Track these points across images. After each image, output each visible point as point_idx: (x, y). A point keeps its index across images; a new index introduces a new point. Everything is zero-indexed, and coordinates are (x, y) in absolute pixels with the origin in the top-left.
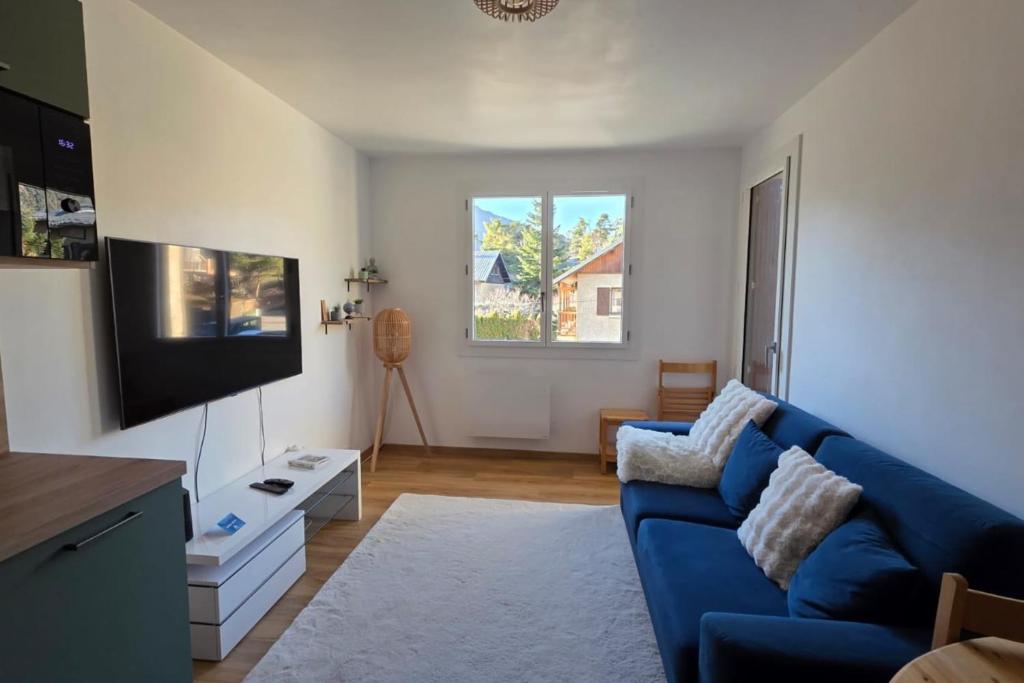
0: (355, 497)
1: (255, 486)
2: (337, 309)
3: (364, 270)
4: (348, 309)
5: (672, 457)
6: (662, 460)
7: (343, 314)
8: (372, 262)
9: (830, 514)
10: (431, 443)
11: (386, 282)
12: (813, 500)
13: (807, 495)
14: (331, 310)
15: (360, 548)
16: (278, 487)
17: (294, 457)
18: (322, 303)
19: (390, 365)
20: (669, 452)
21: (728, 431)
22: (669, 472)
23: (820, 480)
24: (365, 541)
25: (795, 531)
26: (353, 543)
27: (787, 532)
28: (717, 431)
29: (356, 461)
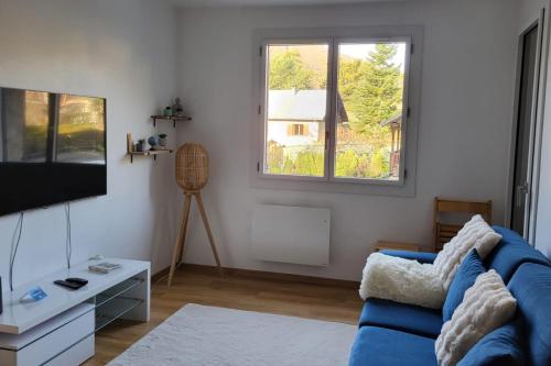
0: (143, 301)
1: (58, 283)
2: (141, 142)
3: (168, 108)
4: (151, 142)
5: (407, 280)
6: (397, 282)
7: (147, 147)
8: (178, 100)
9: (490, 322)
10: (223, 265)
11: (190, 119)
12: (481, 311)
13: (479, 307)
14: (136, 143)
15: (141, 342)
16: (75, 284)
17: (94, 263)
18: (128, 137)
19: (189, 193)
20: (405, 276)
21: (458, 260)
22: (402, 292)
23: (491, 294)
24: (147, 337)
25: (465, 336)
26: (136, 338)
27: (459, 338)
28: (450, 259)
29: (146, 271)
